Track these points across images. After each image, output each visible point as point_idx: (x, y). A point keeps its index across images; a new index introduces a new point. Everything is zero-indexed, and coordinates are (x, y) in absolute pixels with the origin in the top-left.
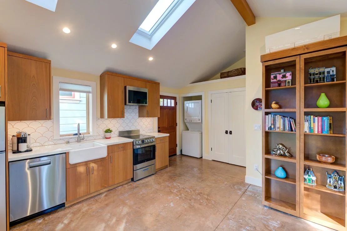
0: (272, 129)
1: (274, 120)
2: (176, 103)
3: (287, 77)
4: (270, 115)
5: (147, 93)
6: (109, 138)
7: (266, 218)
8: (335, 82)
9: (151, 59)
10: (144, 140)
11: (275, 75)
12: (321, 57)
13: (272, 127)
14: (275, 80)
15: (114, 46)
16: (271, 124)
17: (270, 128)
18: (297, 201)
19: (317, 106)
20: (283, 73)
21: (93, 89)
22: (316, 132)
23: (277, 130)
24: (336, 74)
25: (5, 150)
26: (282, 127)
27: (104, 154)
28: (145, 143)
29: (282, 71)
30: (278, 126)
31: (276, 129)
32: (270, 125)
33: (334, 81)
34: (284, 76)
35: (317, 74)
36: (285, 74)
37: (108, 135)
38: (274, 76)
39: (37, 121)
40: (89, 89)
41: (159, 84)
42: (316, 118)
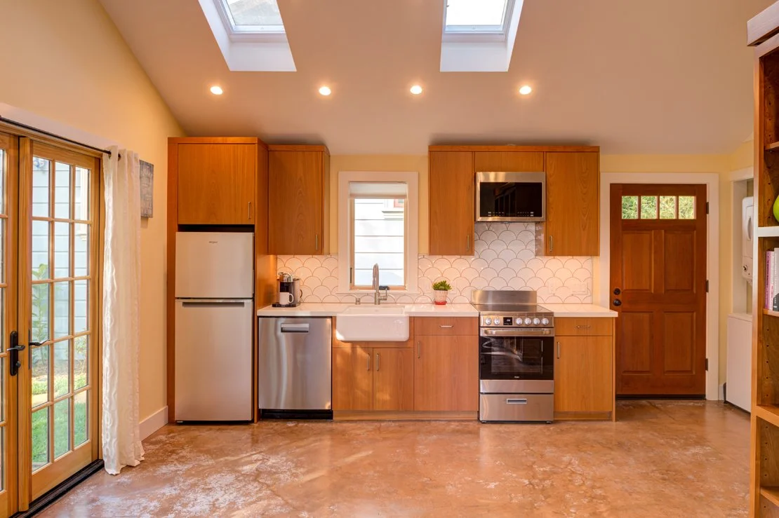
2: (702, 208)
5: (541, 183)
6: (444, 303)
9: (525, 90)
10: (511, 319)
15: (416, 89)
21: (410, 189)
25: (251, 296)
27: (401, 334)
28: (513, 326)
37: (440, 295)
39: (316, 256)
40: (402, 189)
41: (595, 151)
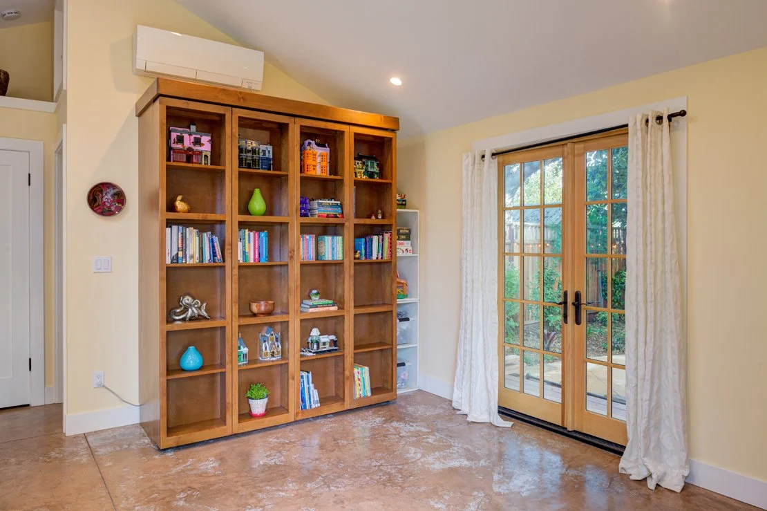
0: (180, 261)
1: (184, 238)
3: (203, 145)
4: (175, 228)
7: (188, 466)
8: (271, 172)
11: (179, 134)
12: (254, 122)
13: (180, 254)
14: (179, 146)
16: (178, 248)
17: (176, 259)
18: (229, 403)
19: (248, 210)
20: (195, 134)
22: (252, 261)
23: (189, 262)
24: (273, 159)
26: (197, 255)
29: (193, 128)
30: (191, 253)
31: (188, 259)
32: (174, 253)
33: (270, 170)
34: (197, 142)
35: (249, 151)
36: (199, 136)
38: (177, 136)
42: (252, 234)
